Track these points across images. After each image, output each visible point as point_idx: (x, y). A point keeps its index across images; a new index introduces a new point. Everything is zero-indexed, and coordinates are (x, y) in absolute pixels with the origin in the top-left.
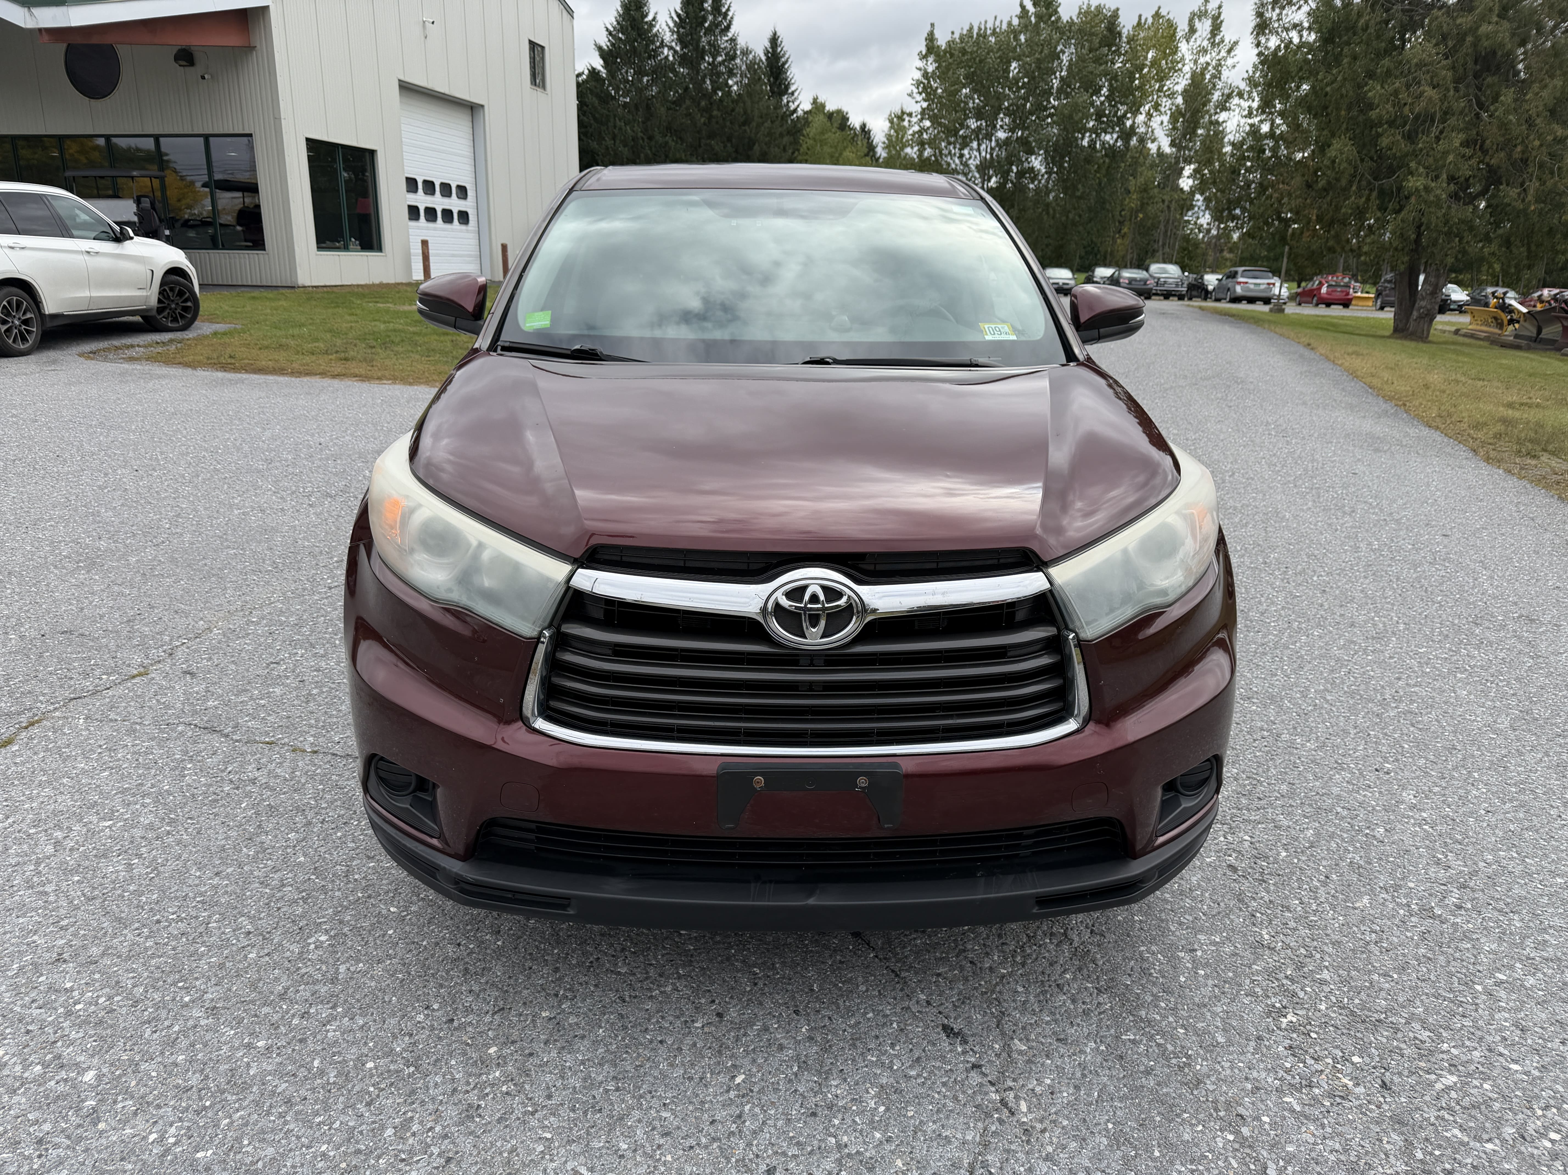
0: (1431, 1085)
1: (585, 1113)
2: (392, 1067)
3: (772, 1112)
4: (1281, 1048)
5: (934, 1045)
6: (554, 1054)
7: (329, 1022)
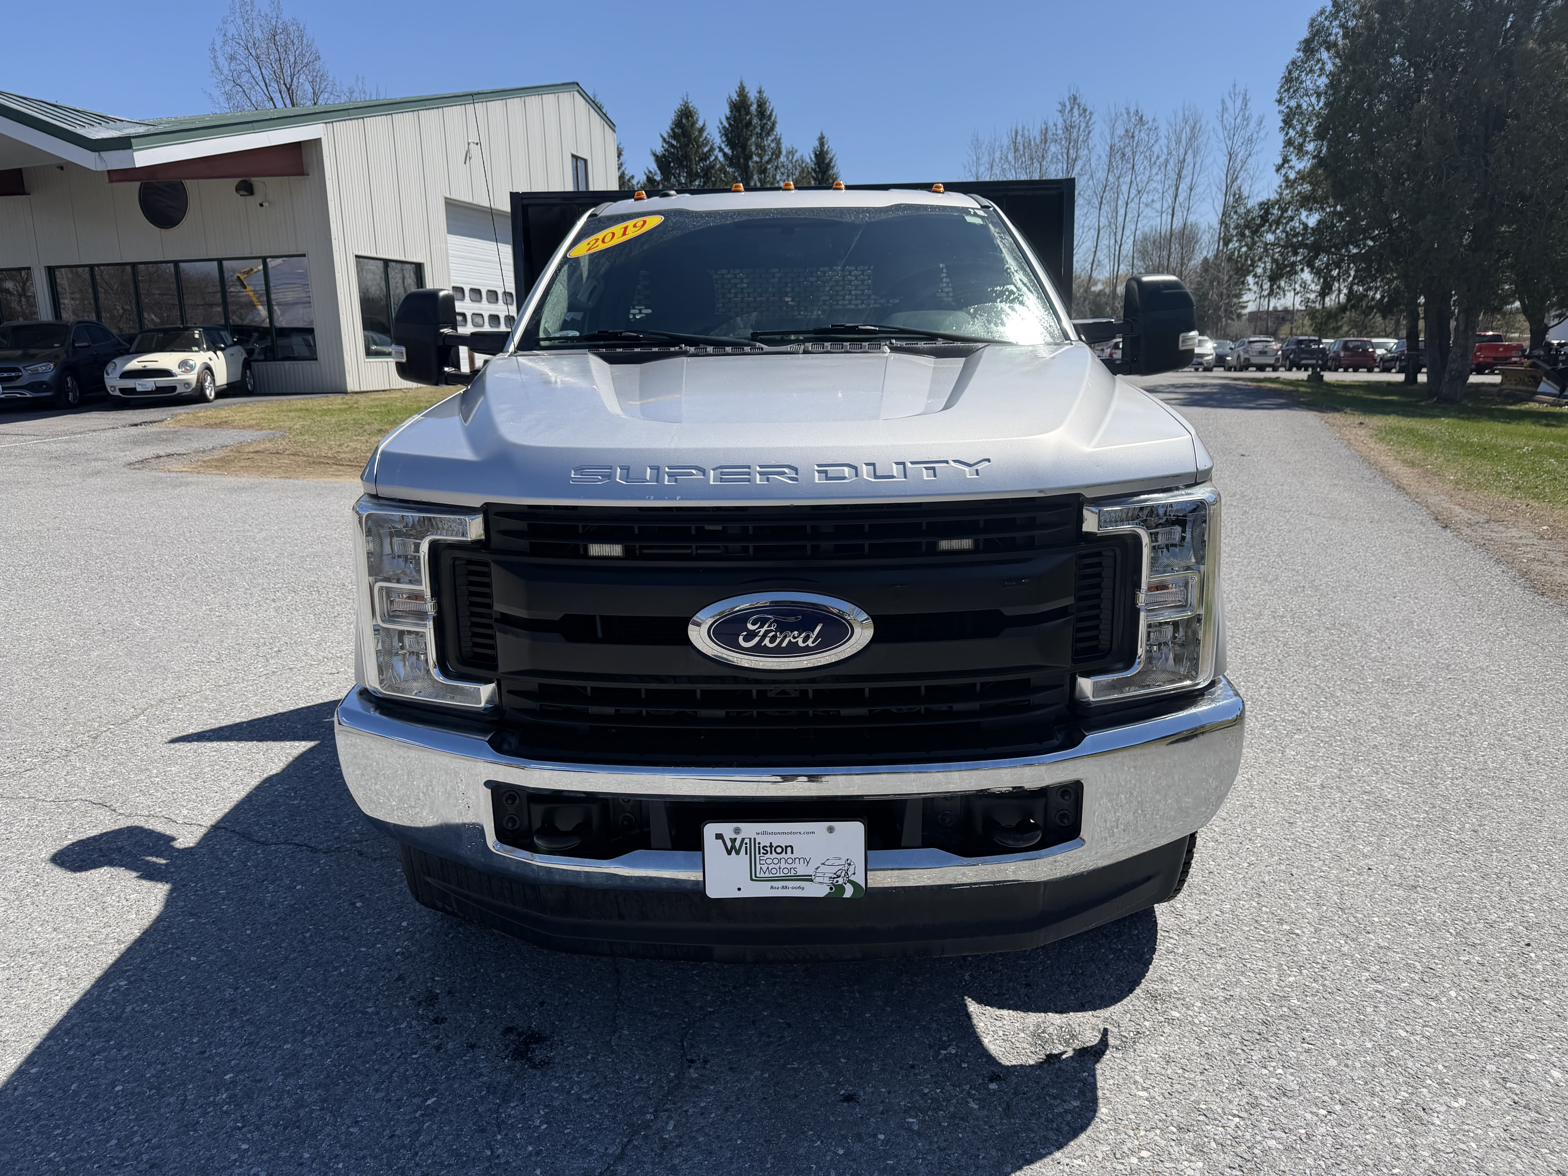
0: (1051, 1107)
1: (285, 1128)
2: (136, 1090)
3: (446, 1129)
4: (928, 1076)
5: (617, 1072)
6: (280, 1078)
7: (98, 1053)
